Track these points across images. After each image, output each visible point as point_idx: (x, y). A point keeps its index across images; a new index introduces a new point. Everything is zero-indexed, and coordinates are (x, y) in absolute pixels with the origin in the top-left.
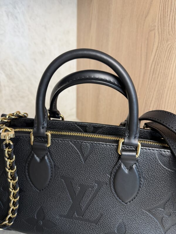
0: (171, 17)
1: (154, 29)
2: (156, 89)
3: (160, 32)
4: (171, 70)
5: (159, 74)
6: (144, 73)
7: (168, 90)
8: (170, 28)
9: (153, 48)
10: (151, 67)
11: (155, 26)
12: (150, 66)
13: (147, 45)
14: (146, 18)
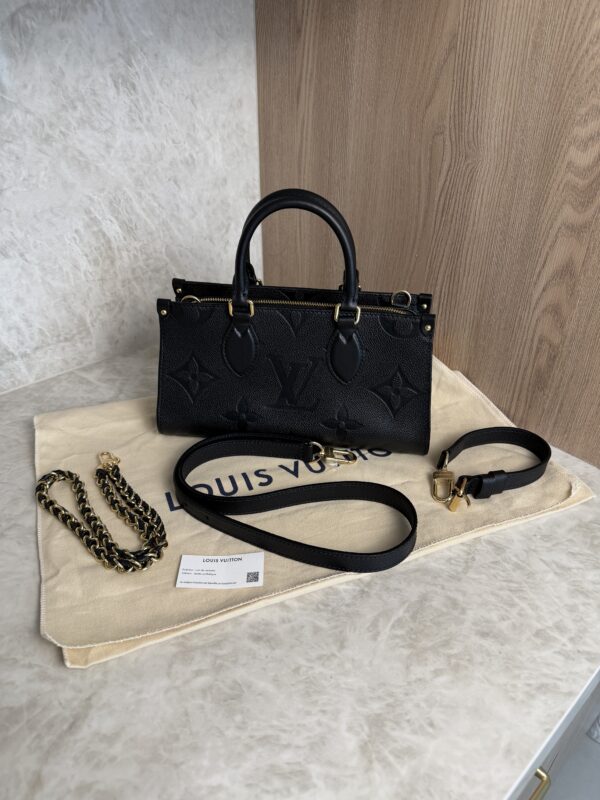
0: (472, 117)
1: (442, 133)
2: (449, 242)
3: (454, 139)
4: (473, 211)
5: (453, 215)
6: (426, 212)
7: (469, 244)
8: (471, 136)
9: (442, 167)
10: (439, 200)
11: (444, 126)
12: (436, 199)
13: (431, 158)
14: (427, 107)
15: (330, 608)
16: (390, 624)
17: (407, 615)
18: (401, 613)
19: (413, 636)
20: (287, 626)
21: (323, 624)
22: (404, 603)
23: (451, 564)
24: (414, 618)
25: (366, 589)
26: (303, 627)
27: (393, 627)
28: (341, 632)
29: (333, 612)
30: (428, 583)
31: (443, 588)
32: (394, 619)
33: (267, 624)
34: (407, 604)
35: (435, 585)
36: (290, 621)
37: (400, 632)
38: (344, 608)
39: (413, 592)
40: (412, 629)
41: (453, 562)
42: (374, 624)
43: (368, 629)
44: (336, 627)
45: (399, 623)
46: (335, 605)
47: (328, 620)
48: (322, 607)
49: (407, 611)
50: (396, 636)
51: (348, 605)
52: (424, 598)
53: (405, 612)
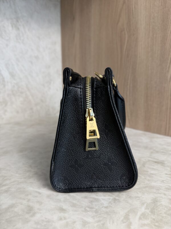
0: (134, 21)
1: (124, 30)
4: (138, 52)
7: (138, 65)
8: (134, 27)
9: (125, 42)
10: (125, 53)
15: (94, 210)
16: (138, 217)
17: (148, 211)
18: (143, 210)
19: (157, 224)
20: (63, 222)
21: (90, 220)
22: (143, 204)
23: (164, 183)
24: (152, 212)
25: (117, 198)
26: (74, 222)
27: (140, 218)
28: (103, 224)
29: (96, 212)
30: (155, 193)
31: (165, 194)
32: (139, 214)
33: (48, 221)
34: (145, 205)
35: (160, 194)
36: (65, 218)
37: (146, 222)
38: (104, 209)
39: (148, 198)
40: (154, 219)
41: (165, 182)
42: (127, 217)
43: (122, 220)
44: (99, 221)
45: (143, 216)
46: (97, 207)
47: (93, 217)
48: (88, 209)
49: (147, 208)
50: (144, 225)
51: (106, 207)
52: (155, 201)
53: (146, 209)
